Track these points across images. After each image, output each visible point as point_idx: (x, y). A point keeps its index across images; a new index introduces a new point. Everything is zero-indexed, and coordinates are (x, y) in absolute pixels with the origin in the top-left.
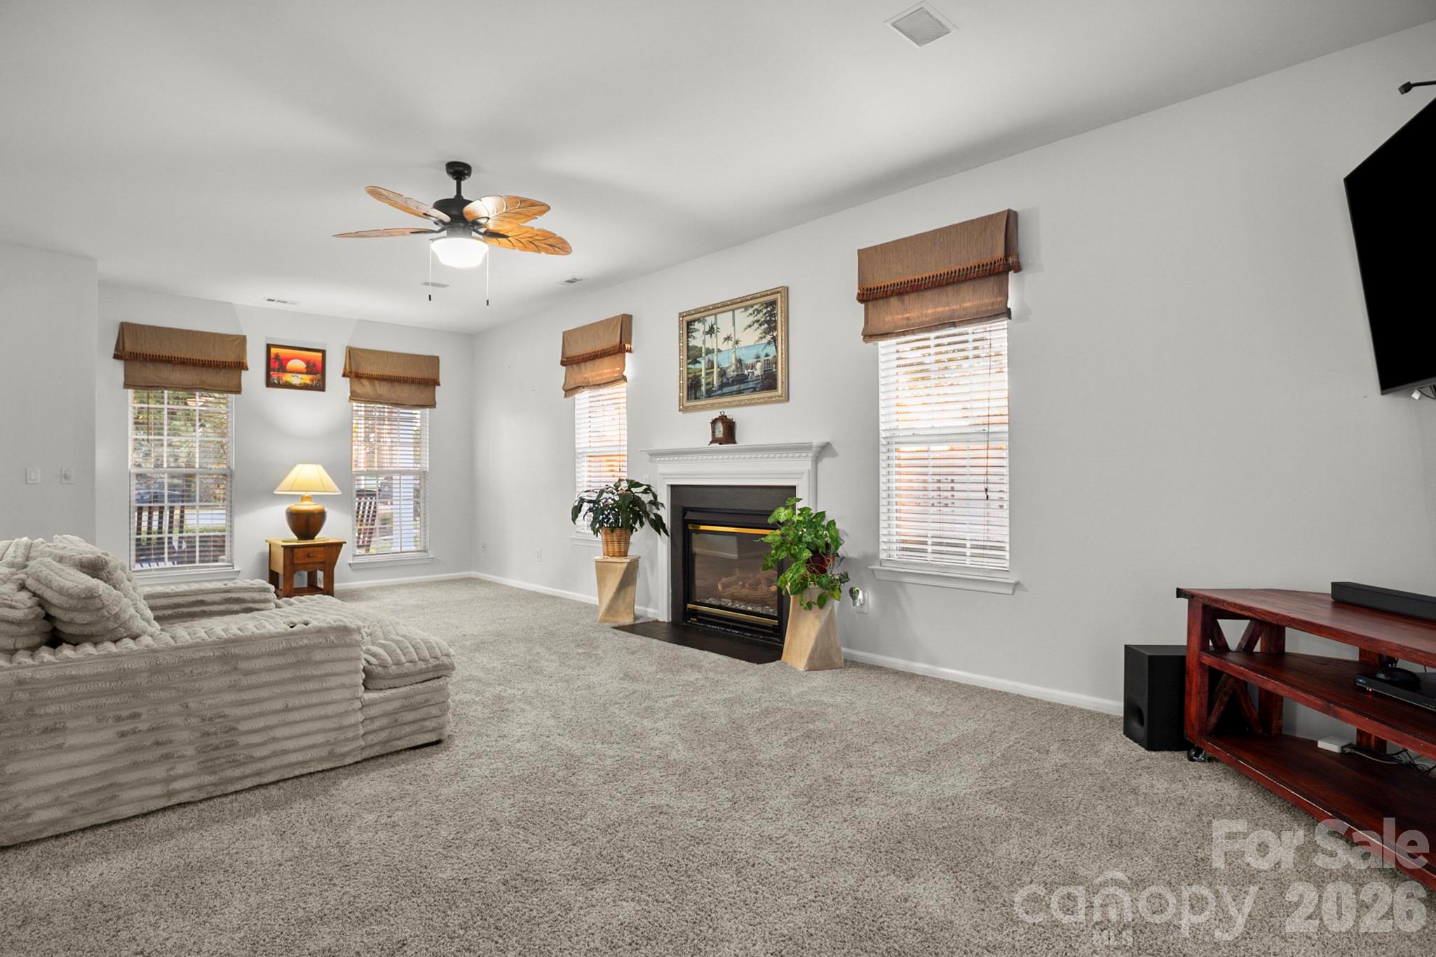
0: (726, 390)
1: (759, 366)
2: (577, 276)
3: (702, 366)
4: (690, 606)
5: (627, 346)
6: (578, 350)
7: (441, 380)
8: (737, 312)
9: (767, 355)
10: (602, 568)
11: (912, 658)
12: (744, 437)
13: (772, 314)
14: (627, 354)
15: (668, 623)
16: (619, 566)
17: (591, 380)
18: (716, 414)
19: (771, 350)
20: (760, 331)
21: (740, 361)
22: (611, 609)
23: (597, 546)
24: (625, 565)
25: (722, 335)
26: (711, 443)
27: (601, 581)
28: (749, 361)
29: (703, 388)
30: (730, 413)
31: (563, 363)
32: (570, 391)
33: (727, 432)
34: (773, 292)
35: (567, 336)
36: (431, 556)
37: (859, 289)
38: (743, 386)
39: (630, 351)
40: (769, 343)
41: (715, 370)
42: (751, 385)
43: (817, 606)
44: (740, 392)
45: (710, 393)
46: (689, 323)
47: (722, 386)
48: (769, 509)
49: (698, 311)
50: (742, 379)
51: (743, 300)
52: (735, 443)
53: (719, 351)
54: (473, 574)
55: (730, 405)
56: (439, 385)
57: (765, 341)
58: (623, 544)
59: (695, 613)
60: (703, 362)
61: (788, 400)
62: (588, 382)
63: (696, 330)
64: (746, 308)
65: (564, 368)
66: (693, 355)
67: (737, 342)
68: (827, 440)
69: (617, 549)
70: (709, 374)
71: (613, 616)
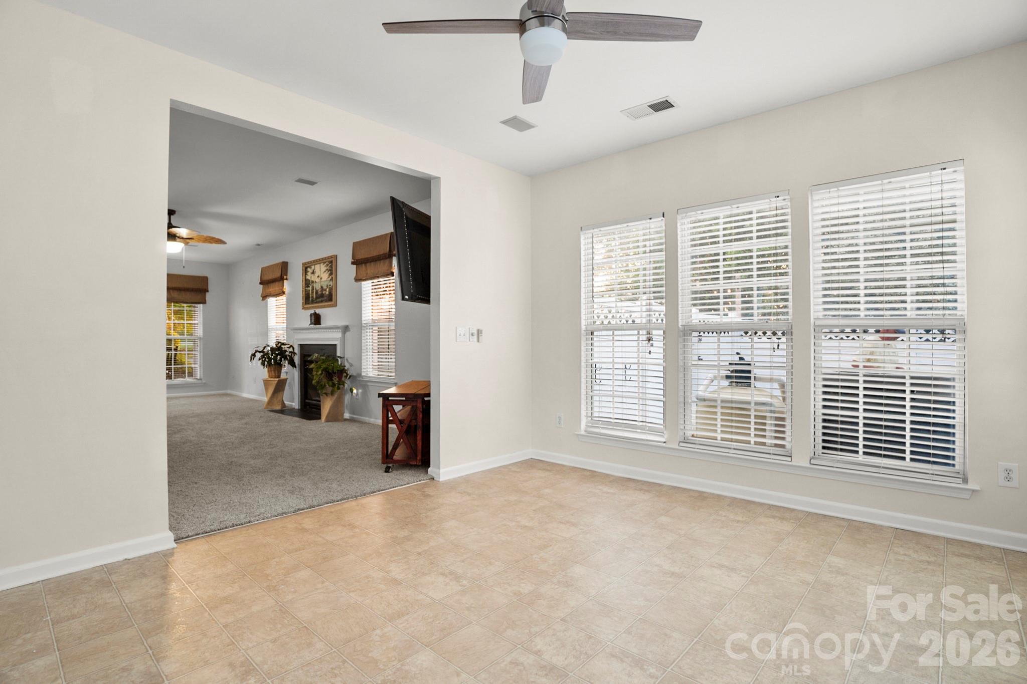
0: (318, 300)
1: (328, 290)
2: (259, 243)
3: (310, 288)
4: (307, 401)
5: (285, 277)
6: (267, 278)
7: (209, 289)
8: (321, 264)
9: (330, 285)
10: (266, 383)
11: (370, 417)
12: (325, 322)
13: (331, 267)
14: (285, 281)
15: (299, 409)
16: (274, 382)
17: (272, 292)
18: (312, 311)
19: (331, 283)
20: (328, 274)
21: (322, 287)
22: (270, 402)
23: (263, 372)
24: (276, 382)
25: (317, 275)
26: (310, 325)
27: (266, 389)
28: (325, 287)
29: (311, 299)
30: (318, 311)
31: (261, 283)
32: (265, 297)
33: (316, 319)
34: (331, 257)
35: (263, 270)
36: (204, 382)
37: (353, 259)
38: (323, 299)
39: (287, 279)
40: (331, 280)
41: (314, 291)
42: (325, 298)
43: (330, 395)
44: (322, 302)
45: (313, 302)
46: (306, 268)
47: (317, 298)
48: (310, 354)
49: (308, 263)
50: (322, 296)
51: (323, 259)
52: (320, 324)
53: (316, 282)
54: (229, 392)
55: (318, 307)
56: (208, 291)
57: (329, 279)
58: (276, 372)
59: (309, 404)
60: (311, 287)
61: (336, 306)
62: (271, 294)
63: (309, 272)
64: (324, 263)
65: (262, 286)
66: (307, 283)
67: (321, 279)
68: (347, 324)
69: (273, 374)
70: (312, 292)
71: (271, 406)
